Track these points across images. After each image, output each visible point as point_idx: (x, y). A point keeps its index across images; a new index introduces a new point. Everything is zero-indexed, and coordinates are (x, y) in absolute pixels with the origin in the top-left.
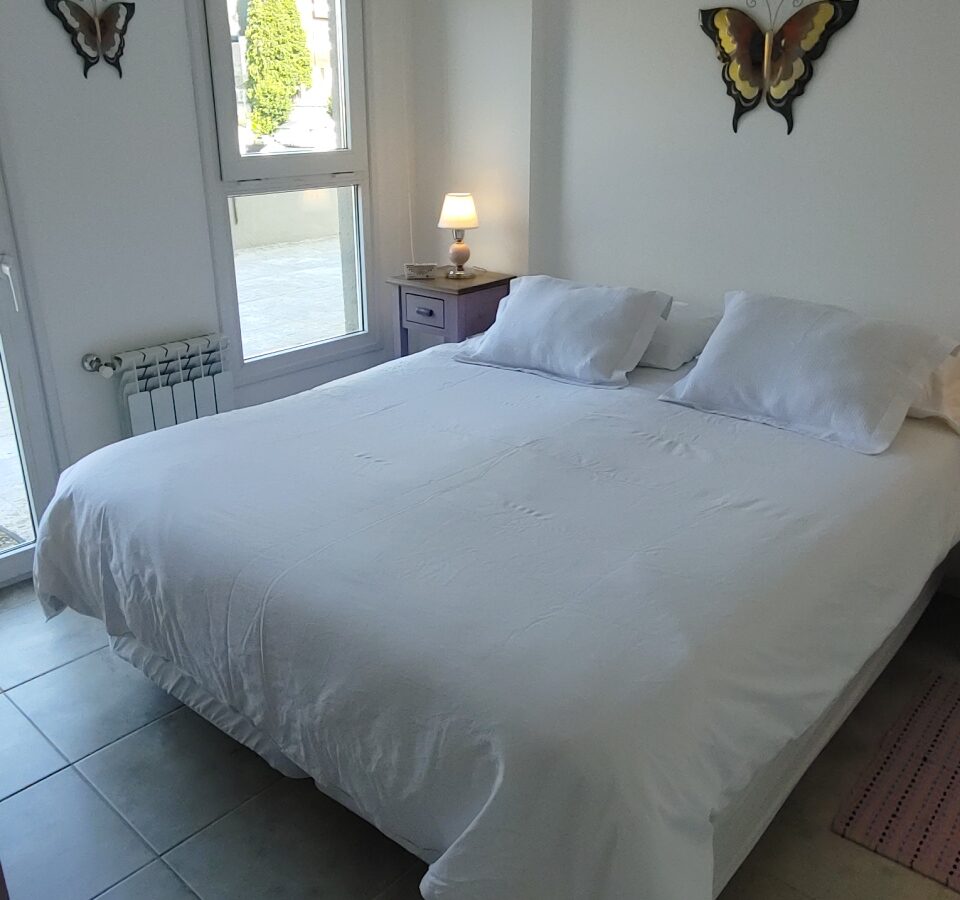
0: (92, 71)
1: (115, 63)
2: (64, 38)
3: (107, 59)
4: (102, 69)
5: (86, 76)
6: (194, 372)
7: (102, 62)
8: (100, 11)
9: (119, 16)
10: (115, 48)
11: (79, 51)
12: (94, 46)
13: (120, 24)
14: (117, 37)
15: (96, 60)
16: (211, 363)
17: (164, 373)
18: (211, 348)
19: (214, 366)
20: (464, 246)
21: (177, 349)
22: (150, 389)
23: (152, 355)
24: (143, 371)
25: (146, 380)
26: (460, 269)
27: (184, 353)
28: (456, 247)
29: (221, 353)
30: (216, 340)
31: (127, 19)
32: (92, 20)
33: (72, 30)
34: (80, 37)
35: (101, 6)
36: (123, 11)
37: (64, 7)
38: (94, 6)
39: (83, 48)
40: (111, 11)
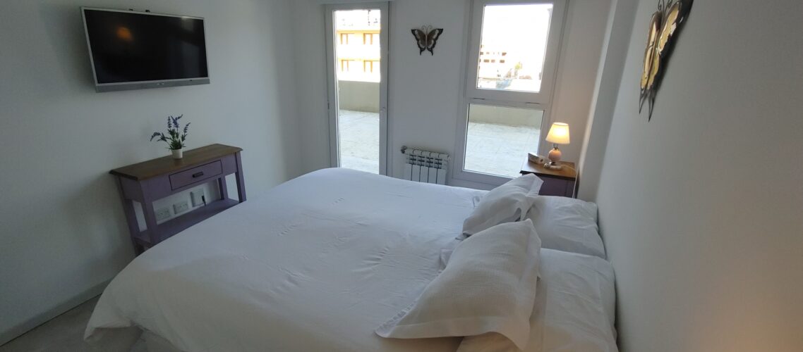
0: (422, 53)
1: (431, 50)
2: (416, 42)
3: (428, 49)
4: (426, 52)
6: (431, 164)
7: (426, 49)
8: (428, 32)
9: (435, 34)
10: (431, 45)
11: (419, 46)
12: (424, 44)
13: (435, 37)
14: (433, 41)
15: (424, 49)
16: (439, 165)
17: (420, 161)
18: (440, 158)
19: (440, 166)
20: (557, 152)
21: (426, 154)
22: (413, 164)
23: (417, 153)
24: (411, 157)
25: (413, 160)
26: (553, 164)
27: (428, 156)
28: (552, 151)
29: (443, 162)
30: (441, 156)
31: (439, 34)
32: (425, 36)
33: (418, 40)
34: (420, 41)
35: (429, 31)
36: (437, 32)
37: (416, 32)
38: (427, 31)
39: (421, 45)
40: (433, 32)
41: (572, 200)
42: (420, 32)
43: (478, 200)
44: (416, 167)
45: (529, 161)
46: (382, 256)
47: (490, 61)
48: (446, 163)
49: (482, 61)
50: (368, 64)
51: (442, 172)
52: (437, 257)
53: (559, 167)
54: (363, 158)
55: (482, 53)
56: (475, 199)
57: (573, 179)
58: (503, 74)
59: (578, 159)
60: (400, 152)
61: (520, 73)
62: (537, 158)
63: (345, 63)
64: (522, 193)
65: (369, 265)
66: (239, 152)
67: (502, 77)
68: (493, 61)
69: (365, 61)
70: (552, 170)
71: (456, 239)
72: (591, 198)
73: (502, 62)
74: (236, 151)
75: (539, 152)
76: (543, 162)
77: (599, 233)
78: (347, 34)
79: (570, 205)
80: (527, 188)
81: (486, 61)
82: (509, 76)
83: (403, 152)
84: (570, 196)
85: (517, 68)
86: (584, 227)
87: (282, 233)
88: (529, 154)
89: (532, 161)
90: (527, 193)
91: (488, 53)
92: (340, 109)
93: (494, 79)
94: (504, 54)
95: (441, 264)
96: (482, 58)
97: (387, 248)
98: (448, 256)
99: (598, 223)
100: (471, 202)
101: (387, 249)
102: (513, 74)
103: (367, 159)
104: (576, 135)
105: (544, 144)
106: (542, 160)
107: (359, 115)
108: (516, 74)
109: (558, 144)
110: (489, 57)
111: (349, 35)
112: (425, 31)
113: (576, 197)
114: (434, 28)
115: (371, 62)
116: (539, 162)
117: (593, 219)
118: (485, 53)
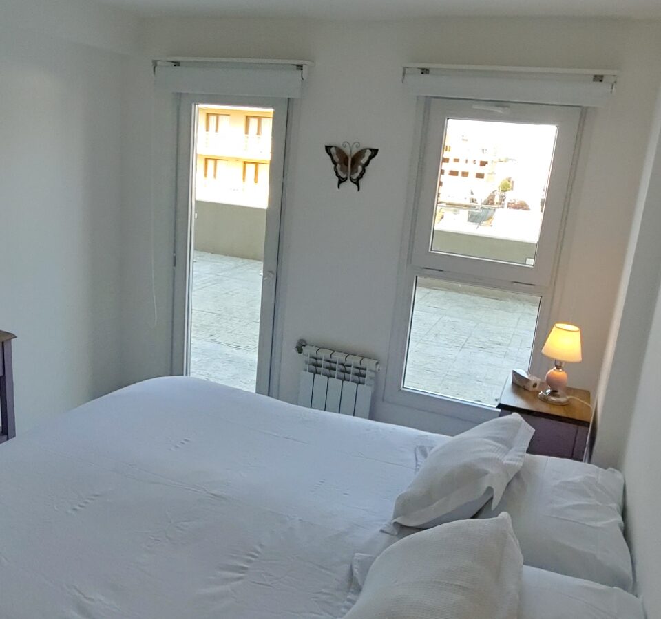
0: (342, 185)
1: (357, 182)
3: (352, 180)
4: (349, 185)
5: (339, 187)
6: (347, 376)
7: (349, 180)
8: (353, 153)
9: (364, 156)
10: (357, 175)
12: (345, 171)
13: (364, 161)
14: (360, 168)
15: (345, 180)
16: (360, 376)
17: (327, 368)
18: (363, 366)
19: (361, 378)
20: (561, 374)
21: (339, 357)
22: (316, 373)
23: (324, 354)
24: (314, 360)
25: (315, 366)
26: (554, 393)
27: (343, 361)
28: (553, 371)
29: (368, 374)
30: (365, 363)
31: (371, 157)
32: (347, 158)
33: (334, 162)
34: (339, 166)
35: (355, 151)
36: (368, 153)
37: (333, 150)
38: (351, 151)
39: (340, 173)
40: (360, 154)
41: (583, 465)
42: (340, 152)
43: (425, 455)
44: (321, 379)
45: (514, 383)
46: (250, 562)
47: (460, 174)
48: (373, 374)
49: (447, 172)
50: (251, 167)
51: (366, 391)
52: (346, 568)
53: (563, 400)
54: (230, 345)
55: (446, 160)
56: (418, 452)
57: (586, 424)
58: (481, 198)
59: (596, 384)
60: (295, 351)
61: (510, 196)
62: (527, 380)
63: (211, 164)
64: (497, 456)
65: (227, 580)
66: (9, 340)
67: (479, 203)
68: (465, 174)
69: (245, 163)
70: (553, 404)
71: (382, 531)
72: (614, 462)
73: (480, 176)
74: (4, 339)
75: (532, 370)
76: (537, 388)
77: (626, 533)
78: (217, 115)
79: (577, 478)
80: (508, 444)
81: (454, 173)
82: (490, 201)
83: (300, 350)
84: (579, 458)
85: (505, 188)
86: (599, 524)
87: (75, 509)
88: (514, 372)
89: (519, 385)
90: (506, 453)
91: (457, 160)
92: (195, 249)
93: (466, 206)
94: (483, 164)
95: (354, 585)
96: (446, 167)
97: (261, 546)
98: (366, 566)
99: (624, 513)
100: (411, 456)
101: (259, 549)
102: (497, 199)
103: (238, 347)
104: (592, 345)
105: (539, 358)
106: (535, 385)
107: (228, 263)
108: (502, 198)
109: (561, 362)
110: (460, 167)
111: (220, 117)
112: (347, 151)
113: (589, 462)
114: (362, 147)
115: (256, 164)
116: (531, 389)
117: (616, 506)
118: (451, 160)
